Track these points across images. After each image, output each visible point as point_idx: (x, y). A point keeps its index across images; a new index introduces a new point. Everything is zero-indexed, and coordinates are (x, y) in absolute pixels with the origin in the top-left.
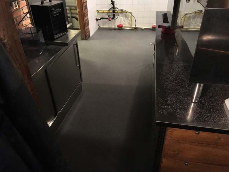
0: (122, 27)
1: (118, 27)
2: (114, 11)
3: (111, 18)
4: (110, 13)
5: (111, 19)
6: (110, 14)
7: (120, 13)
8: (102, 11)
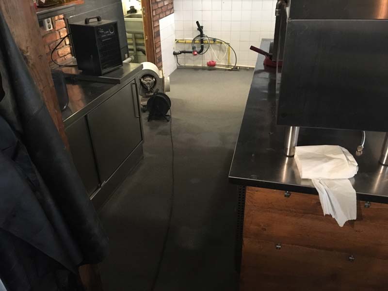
0: (214, 65)
1: (208, 65)
2: (202, 41)
3: (196, 51)
4: (197, 43)
5: (196, 53)
6: (195, 45)
7: (211, 43)
8: (183, 40)
